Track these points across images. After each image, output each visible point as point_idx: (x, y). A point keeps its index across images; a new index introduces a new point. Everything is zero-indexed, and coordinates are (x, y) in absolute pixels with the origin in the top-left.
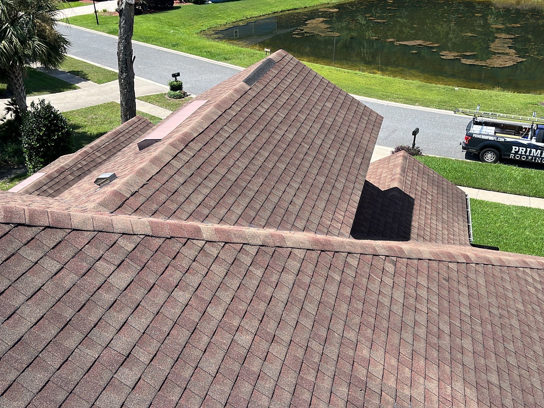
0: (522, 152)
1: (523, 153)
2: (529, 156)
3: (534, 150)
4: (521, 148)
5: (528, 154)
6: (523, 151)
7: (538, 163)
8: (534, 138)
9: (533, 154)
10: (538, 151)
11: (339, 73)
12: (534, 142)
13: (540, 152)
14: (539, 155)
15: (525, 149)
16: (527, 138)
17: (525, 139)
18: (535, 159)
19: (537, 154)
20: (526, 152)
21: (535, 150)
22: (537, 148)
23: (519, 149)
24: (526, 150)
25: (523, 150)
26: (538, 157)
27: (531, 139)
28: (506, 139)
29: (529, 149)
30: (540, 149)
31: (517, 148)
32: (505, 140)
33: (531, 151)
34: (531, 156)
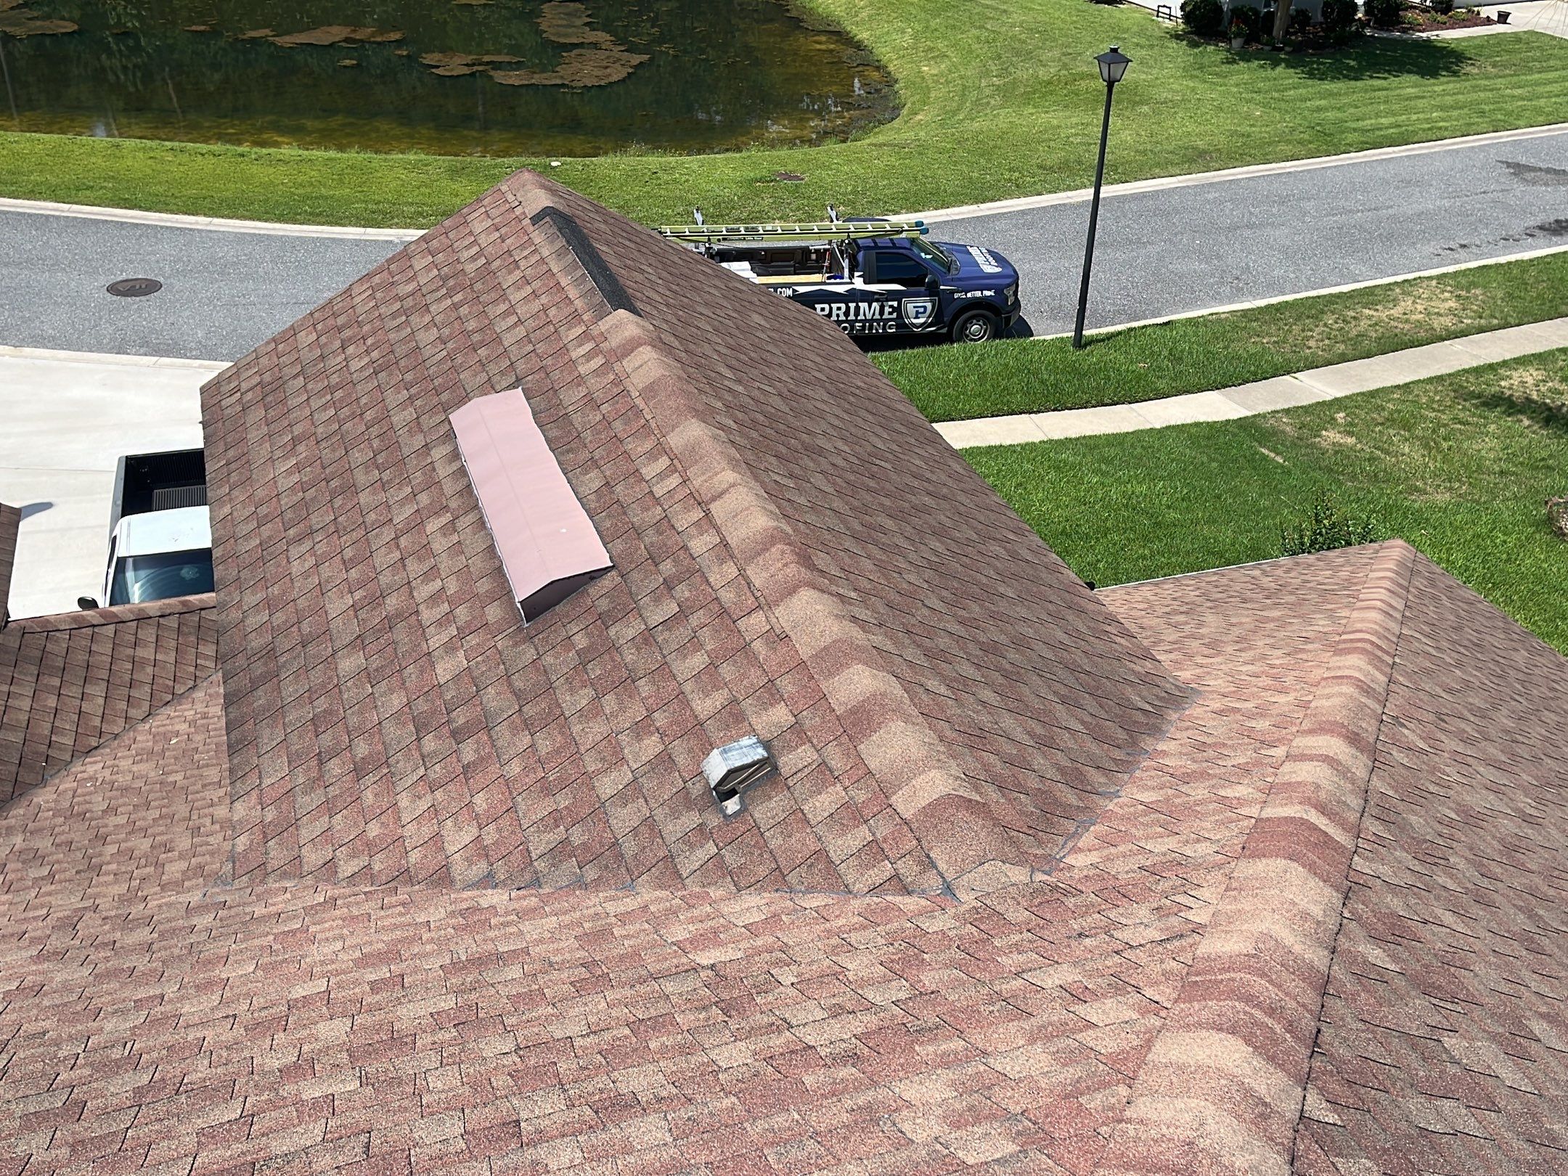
0: (838, 315)
1: (842, 318)
2: (856, 321)
3: (863, 305)
4: (834, 306)
5: (852, 317)
6: (841, 313)
7: (878, 336)
8: (856, 274)
9: (865, 315)
10: (875, 304)
11: (184, 158)
12: (859, 284)
13: (878, 308)
14: (877, 316)
15: (843, 306)
16: (842, 278)
17: (838, 281)
18: (871, 328)
19: (874, 314)
20: (847, 313)
21: (866, 305)
22: (868, 297)
23: (831, 309)
24: (848, 308)
25: (839, 309)
26: (876, 320)
27: (851, 276)
28: (795, 288)
29: (852, 305)
30: (877, 301)
31: (826, 306)
32: (794, 291)
33: (857, 308)
34: (860, 321)
